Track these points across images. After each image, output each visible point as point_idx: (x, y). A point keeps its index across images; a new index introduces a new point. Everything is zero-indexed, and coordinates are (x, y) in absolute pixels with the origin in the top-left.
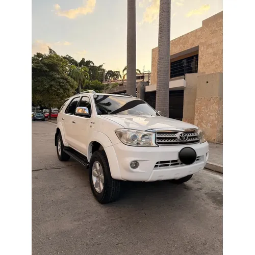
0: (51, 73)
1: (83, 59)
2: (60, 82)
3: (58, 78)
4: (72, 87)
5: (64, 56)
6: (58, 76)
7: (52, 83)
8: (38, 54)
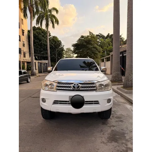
0: (87, 46)
1: (109, 34)
2: (92, 50)
3: (91, 48)
4: (99, 52)
5: (98, 34)
6: (91, 47)
7: (88, 51)
8: (82, 36)
